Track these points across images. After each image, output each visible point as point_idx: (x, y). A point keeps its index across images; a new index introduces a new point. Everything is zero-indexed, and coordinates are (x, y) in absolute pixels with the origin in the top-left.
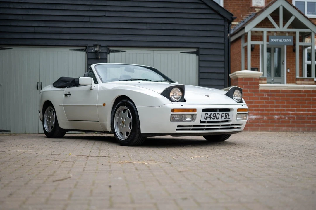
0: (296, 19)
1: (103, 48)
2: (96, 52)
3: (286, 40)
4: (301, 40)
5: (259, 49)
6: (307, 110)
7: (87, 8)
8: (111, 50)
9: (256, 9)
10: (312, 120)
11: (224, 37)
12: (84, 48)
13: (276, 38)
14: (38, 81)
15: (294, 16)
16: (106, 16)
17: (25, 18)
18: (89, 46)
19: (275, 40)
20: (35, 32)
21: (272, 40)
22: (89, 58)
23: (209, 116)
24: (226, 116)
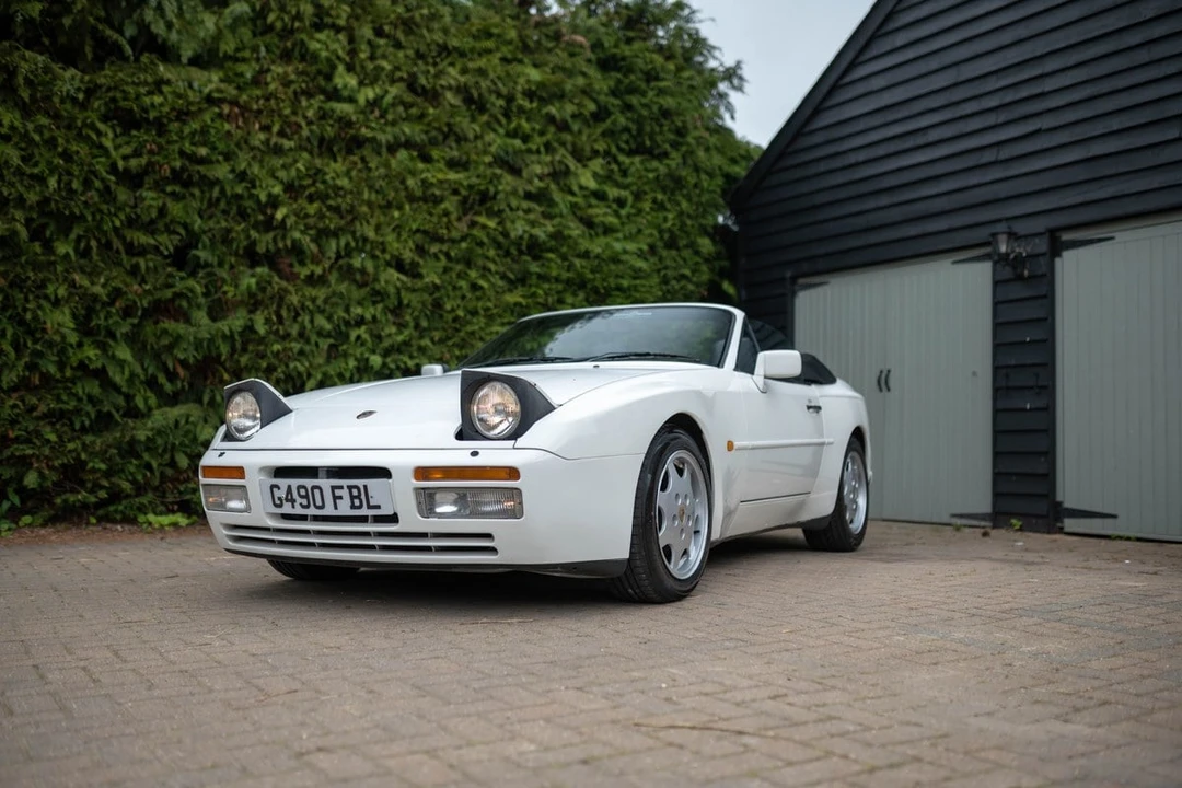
1: (1029, 241)
2: (1003, 258)
8: (1066, 241)
12: (989, 249)
14: (883, 369)
20: (870, 225)
23: (287, 496)
24: (356, 497)
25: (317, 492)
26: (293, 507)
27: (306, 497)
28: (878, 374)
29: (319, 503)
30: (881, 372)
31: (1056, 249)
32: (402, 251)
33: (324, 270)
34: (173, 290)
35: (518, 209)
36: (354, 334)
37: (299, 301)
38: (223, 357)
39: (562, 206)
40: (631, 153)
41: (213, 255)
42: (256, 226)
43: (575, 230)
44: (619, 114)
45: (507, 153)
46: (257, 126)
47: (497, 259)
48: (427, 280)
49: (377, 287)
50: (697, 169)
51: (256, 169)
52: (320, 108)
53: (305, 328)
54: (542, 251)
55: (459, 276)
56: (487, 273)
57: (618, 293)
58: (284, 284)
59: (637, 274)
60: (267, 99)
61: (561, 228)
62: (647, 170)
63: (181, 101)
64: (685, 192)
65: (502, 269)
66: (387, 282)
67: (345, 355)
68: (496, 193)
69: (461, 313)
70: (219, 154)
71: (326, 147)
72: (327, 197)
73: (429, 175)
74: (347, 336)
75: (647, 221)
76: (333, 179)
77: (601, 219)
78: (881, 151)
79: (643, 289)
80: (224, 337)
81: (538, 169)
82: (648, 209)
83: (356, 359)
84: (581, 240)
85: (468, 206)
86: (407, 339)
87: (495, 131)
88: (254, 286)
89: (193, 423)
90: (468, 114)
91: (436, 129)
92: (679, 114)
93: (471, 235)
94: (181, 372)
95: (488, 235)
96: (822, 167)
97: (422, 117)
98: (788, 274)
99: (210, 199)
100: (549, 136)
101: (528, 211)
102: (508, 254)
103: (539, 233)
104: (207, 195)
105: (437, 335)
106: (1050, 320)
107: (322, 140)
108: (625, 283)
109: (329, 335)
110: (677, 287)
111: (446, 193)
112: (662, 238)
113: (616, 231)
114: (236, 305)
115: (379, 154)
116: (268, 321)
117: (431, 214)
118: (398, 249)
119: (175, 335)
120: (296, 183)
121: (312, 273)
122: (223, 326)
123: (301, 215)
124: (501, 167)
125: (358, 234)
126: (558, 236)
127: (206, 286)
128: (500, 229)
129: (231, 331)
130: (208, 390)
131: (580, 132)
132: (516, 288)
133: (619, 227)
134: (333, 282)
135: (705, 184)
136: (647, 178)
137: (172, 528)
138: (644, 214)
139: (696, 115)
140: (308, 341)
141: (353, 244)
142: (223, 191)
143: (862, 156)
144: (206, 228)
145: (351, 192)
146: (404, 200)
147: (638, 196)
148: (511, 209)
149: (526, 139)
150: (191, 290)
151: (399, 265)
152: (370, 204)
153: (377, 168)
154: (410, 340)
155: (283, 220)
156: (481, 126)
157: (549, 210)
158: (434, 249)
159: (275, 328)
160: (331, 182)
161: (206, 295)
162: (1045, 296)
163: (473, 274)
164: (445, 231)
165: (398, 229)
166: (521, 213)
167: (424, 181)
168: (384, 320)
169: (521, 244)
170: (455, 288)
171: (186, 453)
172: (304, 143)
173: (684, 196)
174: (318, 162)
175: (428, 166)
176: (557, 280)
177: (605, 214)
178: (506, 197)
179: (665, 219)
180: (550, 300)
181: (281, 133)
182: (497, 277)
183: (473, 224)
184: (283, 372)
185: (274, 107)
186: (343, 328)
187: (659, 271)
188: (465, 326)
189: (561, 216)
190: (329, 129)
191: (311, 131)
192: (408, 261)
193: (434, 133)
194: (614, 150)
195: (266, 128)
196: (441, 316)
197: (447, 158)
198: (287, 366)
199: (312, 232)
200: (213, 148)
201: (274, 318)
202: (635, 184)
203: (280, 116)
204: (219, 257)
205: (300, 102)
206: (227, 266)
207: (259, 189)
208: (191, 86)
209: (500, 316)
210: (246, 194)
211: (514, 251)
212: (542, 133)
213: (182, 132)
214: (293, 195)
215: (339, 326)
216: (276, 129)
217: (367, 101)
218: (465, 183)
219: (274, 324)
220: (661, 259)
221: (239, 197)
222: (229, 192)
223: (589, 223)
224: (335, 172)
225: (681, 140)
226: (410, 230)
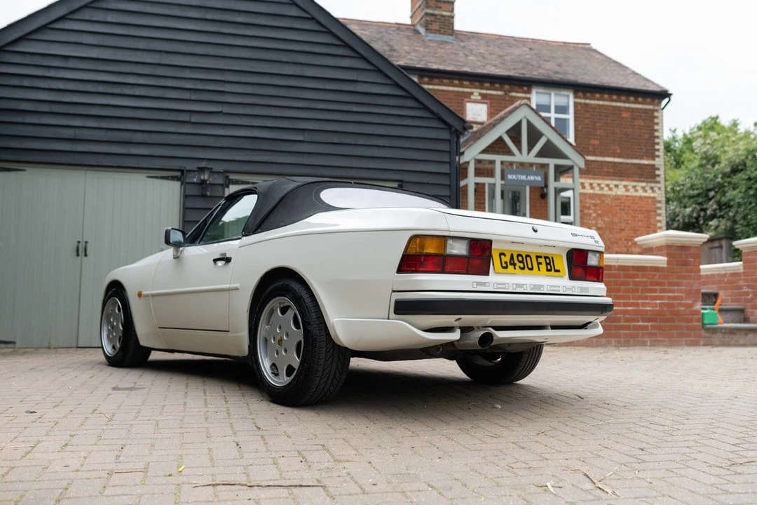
0: (549, 143)
1: (216, 175)
2: (203, 182)
3: (532, 178)
4: (556, 179)
5: (484, 192)
6: (624, 303)
7: (186, 95)
8: (232, 180)
9: (474, 126)
10: (632, 324)
11: (450, 163)
12: (178, 174)
13: (516, 174)
14: (81, 240)
15: (546, 136)
16: (224, 112)
17: (55, 108)
18: (189, 171)
19: (514, 177)
20: (77, 138)
21: (510, 177)
22: (187, 194)
30: (79, 242)
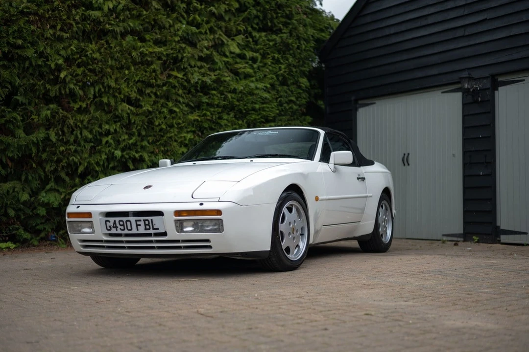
1: (485, 81)
2: (468, 91)
8: (502, 81)
12: (460, 85)
14: (405, 152)
16: (488, 18)
23: (113, 225)
24: (147, 225)
25: (128, 223)
26: (117, 230)
27: (123, 225)
28: (403, 155)
29: (129, 228)
30: (404, 154)
31: (496, 85)
32: (130, 93)
33: (87, 105)
34: (6, 118)
35: (195, 66)
36: (104, 140)
37: (74, 123)
38: (33, 155)
39: (220, 64)
40: (260, 30)
41: (26, 99)
42: (50, 82)
43: (228, 77)
44: (252, 8)
45: (188, 34)
46: (48, 26)
47: (183, 95)
48: (144, 108)
49: (117, 113)
50: (299, 38)
51: (49, 50)
52: (82, 14)
53: (78, 138)
54: (209, 90)
55: (162, 106)
56: (178, 103)
57: (253, 112)
58: (65, 113)
59: (264, 101)
60: (53, 11)
61: (219, 76)
62: (269, 40)
63: (7, 15)
64: (291, 52)
65: (186, 101)
66: (122, 111)
67: (100, 152)
68: (182, 58)
69: (164, 127)
70: (28, 43)
71: (86, 36)
72: (88, 64)
73: (144, 50)
74: (101, 141)
75: (269, 70)
76: (91, 54)
77: (243, 70)
78: (403, 28)
79: (268, 110)
80: (33, 143)
81: (206, 43)
82: (270, 63)
83: (106, 154)
84: (232, 83)
85: (166, 65)
86: (134, 142)
87: (181, 22)
88: (49, 115)
89: (17, 192)
90: (165, 13)
91: (148, 23)
92: (288, 7)
93: (169, 82)
94: (10, 164)
95: (178, 82)
96: (371, 36)
97: (139, 16)
98: (353, 98)
99: (24, 68)
100: (212, 24)
101: (201, 67)
102: (189, 92)
103: (207, 79)
104: (22, 65)
105: (151, 139)
106: (492, 125)
107: (84, 32)
108: (257, 106)
109: (90, 141)
110: (287, 107)
111: (154, 59)
112: (278, 79)
113: (253, 77)
114: (38, 126)
115: (116, 39)
116: (57, 134)
117: (146, 72)
118: (128, 92)
119: (6, 143)
120: (71, 57)
121: (81, 106)
122: (33, 137)
123: (74, 75)
124: (184, 43)
125: (106, 84)
126: (218, 81)
127: (22, 116)
128: (185, 78)
129: (37, 140)
130: (24, 173)
131: (230, 20)
132: (195, 111)
133: (253, 74)
134: (92, 112)
135: (303, 47)
136: (269, 45)
137: (7, 250)
138: (267, 66)
139: (298, 6)
140: (79, 145)
141: (103, 90)
142: (31, 64)
143: (393, 30)
144: (22, 84)
145: (101, 61)
146: (130, 64)
147: (264, 56)
148: (191, 67)
149: (198, 26)
150: (15, 118)
151: (129, 101)
152: (112, 67)
153: (115, 47)
154: (136, 142)
155: (64, 78)
156: (173, 20)
157: (212, 66)
158: (148, 91)
159: (61, 137)
160: (90, 56)
161: (22, 121)
162: (489, 112)
163: (170, 104)
164: (154, 81)
165: (127, 81)
166: (196, 69)
167: (141, 53)
168: (121, 132)
169: (197, 86)
170: (160, 113)
171: (14, 209)
172: (74, 35)
173: (291, 55)
174: (82, 44)
175: (144, 44)
176: (218, 106)
177: (245, 68)
178: (188, 60)
179: (280, 69)
180: (214, 117)
181: (62, 30)
182: (184, 105)
183: (169, 76)
184: (66, 162)
185: (57, 15)
186: (98, 137)
187: (277, 99)
188: (166, 133)
189: (220, 69)
190: (88, 26)
191: (78, 28)
192: (134, 98)
193: (146, 25)
194: (250, 29)
195: (53, 27)
196: (153, 129)
197: (154, 39)
198: (68, 159)
199: (80, 84)
200: (25, 40)
201: (60, 133)
202: (262, 49)
203: (61, 20)
204: (29, 99)
205: (72, 12)
206: (33, 104)
207: (50, 61)
208: (11, 5)
209: (186, 127)
210: (43, 64)
211: (193, 90)
212: (208, 22)
213: (8, 32)
214: (69, 64)
215: (96, 135)
216: (58, 27)
217: (109, 9)
218: (165, 53)
219: (60, 136)
220: (278, 92)
221: (40, 66)
222: (34, 64)
223: (236, 73)
224: (92, 50)
225: (289, 21)
226: (135, 81)
